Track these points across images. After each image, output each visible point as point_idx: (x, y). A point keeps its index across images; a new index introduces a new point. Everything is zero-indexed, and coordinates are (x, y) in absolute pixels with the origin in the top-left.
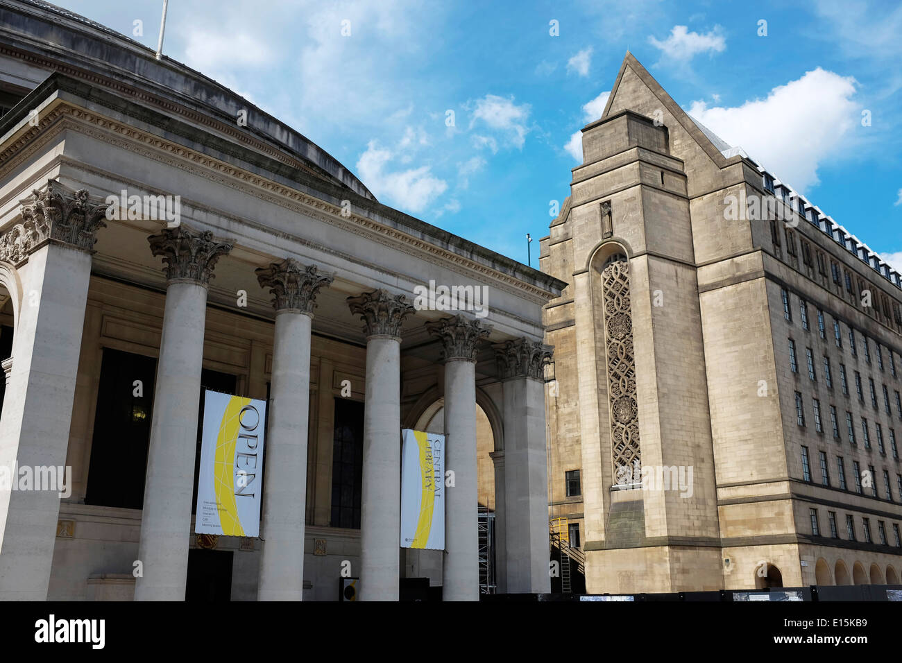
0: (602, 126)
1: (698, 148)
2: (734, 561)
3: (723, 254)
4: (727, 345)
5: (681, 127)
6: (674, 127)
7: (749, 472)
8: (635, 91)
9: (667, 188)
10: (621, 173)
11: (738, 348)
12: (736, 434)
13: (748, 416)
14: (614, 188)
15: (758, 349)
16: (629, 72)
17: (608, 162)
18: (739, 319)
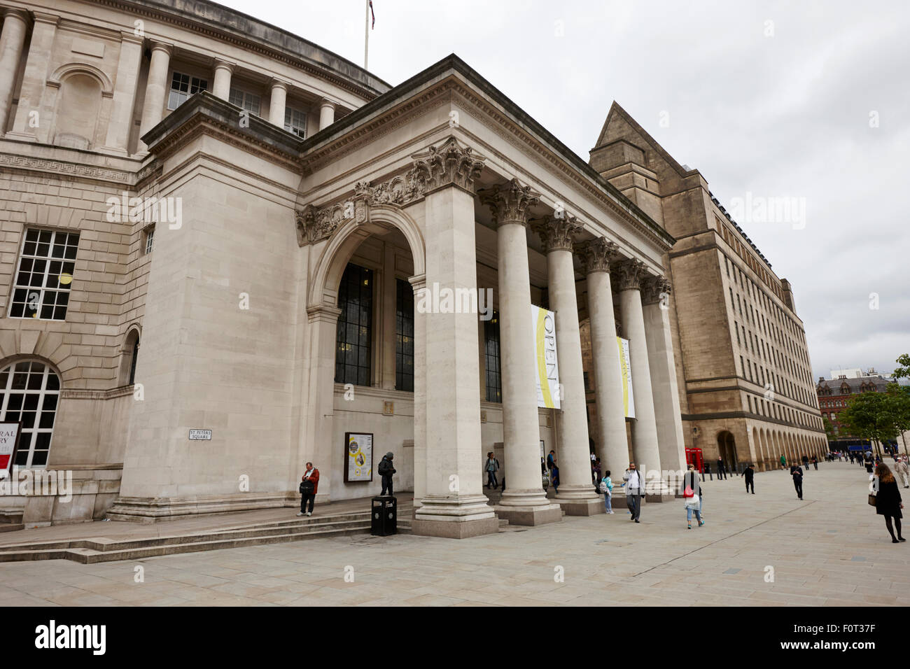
1: (667, 164)
2: (699, 429)
3: (686, 233)
4: (691, 292)
5: (654, 151)
6: (649, 151)
7: (709, 373)
8: (620, 127)
9: (650, 190)
11: (699, 293)
12: (699, 348)
18: (699, 275)
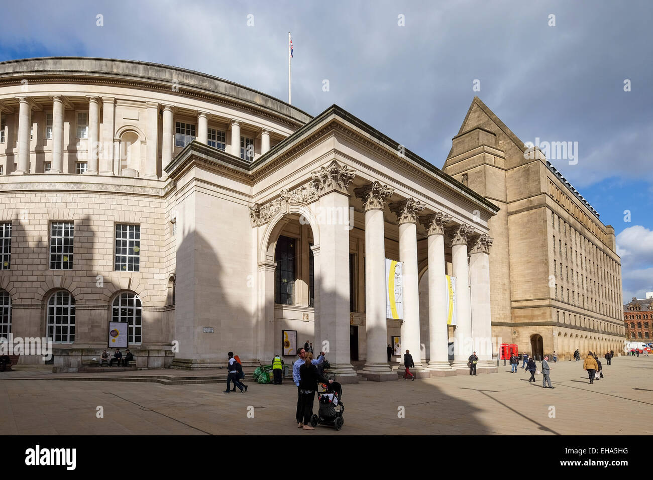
0: (464, 136)
2: (518, 332)
3: (522, 197)
4: (522, 239)
5: (504, 134)
6: (500, 134)
7: (529, 295)
8: (478, 117)
9: (497, 165)
10: (474, 159)
11: (528, 240)
12: (524, 279)
13: (530, 271)
14: (469, 167)
15: (539, 241)
16: (476, 107)
17: (467, 154)
18: (529, 227)
